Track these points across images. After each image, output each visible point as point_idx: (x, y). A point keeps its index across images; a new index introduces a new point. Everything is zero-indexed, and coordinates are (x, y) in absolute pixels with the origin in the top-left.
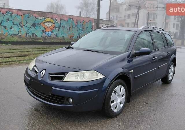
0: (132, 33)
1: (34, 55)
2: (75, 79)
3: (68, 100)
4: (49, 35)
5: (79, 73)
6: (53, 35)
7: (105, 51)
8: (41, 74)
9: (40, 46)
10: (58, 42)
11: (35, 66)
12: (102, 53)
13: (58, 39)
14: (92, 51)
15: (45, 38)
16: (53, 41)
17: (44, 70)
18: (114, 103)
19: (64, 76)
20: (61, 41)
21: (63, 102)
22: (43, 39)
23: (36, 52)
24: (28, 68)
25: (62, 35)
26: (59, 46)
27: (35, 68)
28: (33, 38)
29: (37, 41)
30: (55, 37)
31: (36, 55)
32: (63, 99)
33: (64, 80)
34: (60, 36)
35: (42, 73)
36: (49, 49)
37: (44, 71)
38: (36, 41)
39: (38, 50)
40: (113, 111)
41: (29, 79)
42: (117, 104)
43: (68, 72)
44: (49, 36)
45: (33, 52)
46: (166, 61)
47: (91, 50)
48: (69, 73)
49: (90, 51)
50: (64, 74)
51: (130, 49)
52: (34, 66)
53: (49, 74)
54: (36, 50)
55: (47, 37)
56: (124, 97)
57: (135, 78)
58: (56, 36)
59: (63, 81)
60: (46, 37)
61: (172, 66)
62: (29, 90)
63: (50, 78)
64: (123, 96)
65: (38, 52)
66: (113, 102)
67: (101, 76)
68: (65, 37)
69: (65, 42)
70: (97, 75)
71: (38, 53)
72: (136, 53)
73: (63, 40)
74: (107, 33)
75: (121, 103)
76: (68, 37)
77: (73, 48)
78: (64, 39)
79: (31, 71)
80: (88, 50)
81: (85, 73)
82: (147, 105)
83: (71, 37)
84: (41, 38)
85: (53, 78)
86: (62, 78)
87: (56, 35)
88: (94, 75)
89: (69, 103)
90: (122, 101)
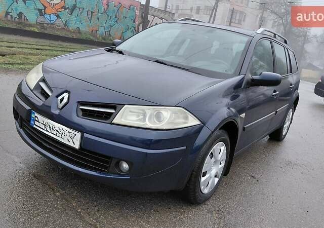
0: (246, 39)
1: (22, 56)
2: (137, 120)
3: (118, 165)
4: (50, 21)
5: (149, 110)
6: (59, 22)
7: (192, 68)
8: (59, 101)
9: (32, 40)
10: (67, 36)
11: (43, 80)
12: (187, 70)
13: (69, 31)
14: (165, 64)
15: (42, 25)
16: (58, 33)
17: (66, 93)
18: (207, 176)
19: (113, 111)
20: (74, 36)
21: (106, 168)
22: (38, 27)
23: (25, 50)
24: (24, 82)
25: (76, 26)
26: (69, 44)
27: (42, 85)
28: (20, 23)
29: (27, 29)
30: (62, 25)
31: (25, 56)
32: (107, 163)
33: (115, 121)
34: (72, 26)
35: (62, 100)
36: (49, 48)
37: (66, 95)
38: (25, 29)
39: (30, 46)
40: (202, 192)
41: (28, 108)
42: (211, 177)
43: (124, 105)
44: (52, 22)
45: (20, 50)
46: (286, 100)
47: (164, 62)
48: (126, 106)
49: (162, 63)
50: (113, 107)
51: (244, 70)
52: (40, 81)
53: (78, 102)
54: (26, 46)
55: (48, 24)
56: (223, 164)
57: (244, 128)
58: (65, 25)
59: (111, 123)
60: (45, 25)
61: (291, 110)
62: (25, 131)
63: (81, 114)
64: (221, 164)
65: (30, 51)
66: (204, 174)
67: (193, 122)
68: (82, 29)
69: (81, 38)
70: (186, 118)
71: (29, 53)
72: (253, 80)
73: (78, 35)
74: (194, 30)
75: (216, 176)
76: (88, 30)
77: (121, 53)
78: (80, 33)
79: (31, 90)
80: (157, 61)
81: (162, 112)
82: (254, 181)
83: (92, 31)
84: (34, 25)
85: (87, 114)
86: (108, 116)
87: (66, 23)
88: (179, 118)
89: (121, 173)
90: (219, 173)
